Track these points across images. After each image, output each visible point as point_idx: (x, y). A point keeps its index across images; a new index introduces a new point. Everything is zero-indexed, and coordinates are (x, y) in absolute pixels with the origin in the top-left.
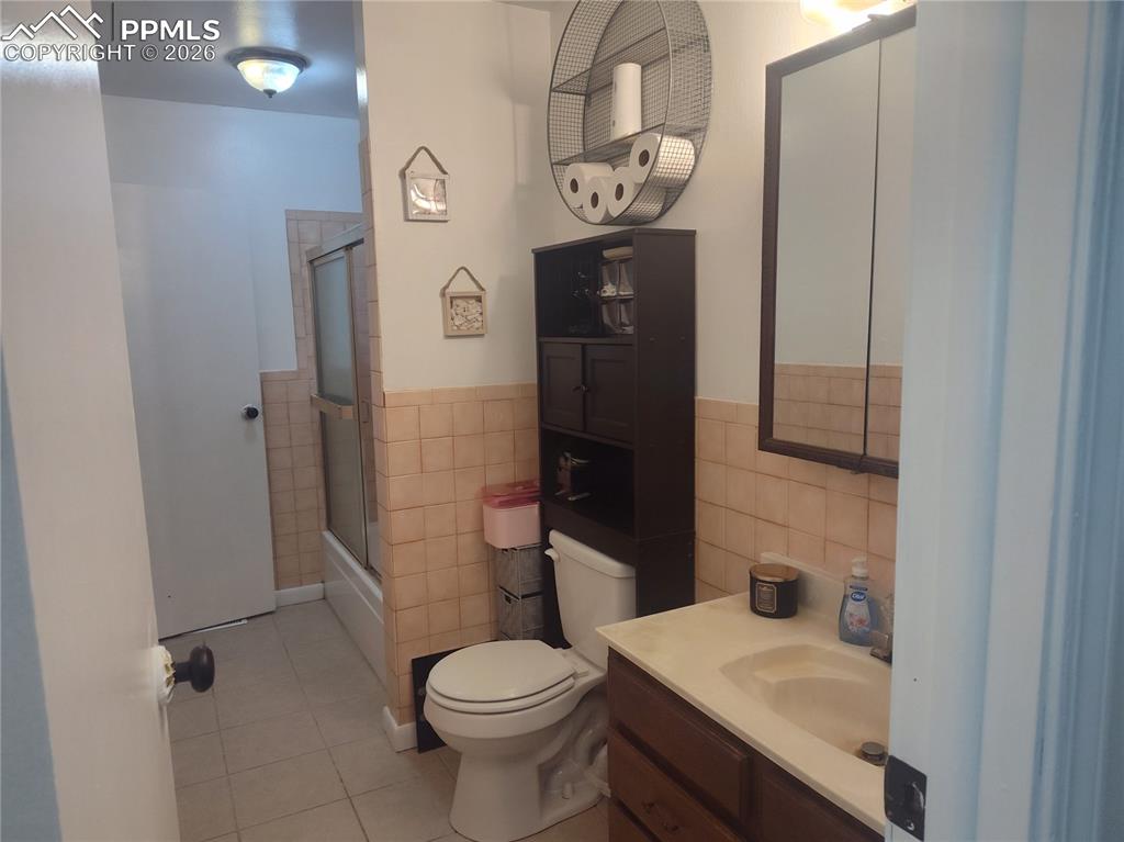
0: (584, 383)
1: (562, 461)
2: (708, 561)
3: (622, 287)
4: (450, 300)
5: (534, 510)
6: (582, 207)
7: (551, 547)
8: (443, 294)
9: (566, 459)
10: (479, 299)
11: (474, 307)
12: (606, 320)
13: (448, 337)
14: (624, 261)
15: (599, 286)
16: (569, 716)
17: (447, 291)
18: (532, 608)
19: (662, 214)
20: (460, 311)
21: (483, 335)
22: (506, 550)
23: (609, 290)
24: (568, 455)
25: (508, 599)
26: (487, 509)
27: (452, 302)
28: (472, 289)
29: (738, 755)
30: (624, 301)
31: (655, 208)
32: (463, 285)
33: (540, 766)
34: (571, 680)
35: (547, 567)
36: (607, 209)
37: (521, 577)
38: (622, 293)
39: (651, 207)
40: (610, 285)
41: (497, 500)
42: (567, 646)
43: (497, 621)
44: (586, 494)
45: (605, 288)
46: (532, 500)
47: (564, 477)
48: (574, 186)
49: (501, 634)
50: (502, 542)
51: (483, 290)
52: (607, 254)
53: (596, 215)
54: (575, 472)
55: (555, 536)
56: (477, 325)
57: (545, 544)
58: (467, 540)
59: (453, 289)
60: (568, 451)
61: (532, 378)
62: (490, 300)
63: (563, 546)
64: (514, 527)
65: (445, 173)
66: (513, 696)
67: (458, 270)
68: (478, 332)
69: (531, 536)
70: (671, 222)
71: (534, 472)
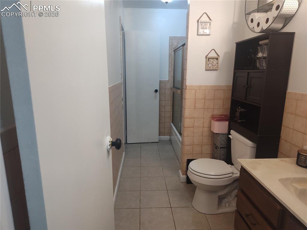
0: (247, 85)
1: (238, 110)
2: (284, 146)
3: (264, 54)
4: (208, 59)
5: (227, 123)
6: (254, 28)
7: (231, 135)
8: (206, 57)
9: (239, 109)
10: (217, 59)
11: (215, 61)
12: (258, 65)
13: (206, 70)
14: (266, 44)
15: (257, 53)
16: (229, 184)
17: (208, 56)
18: (223, 151)
19: (283, 28)
20: (211, 62)
21: (217, 70)
22: (217, 133)
23: (260, 55)
24: (239, 108)
25: (216, 148)
26: (212, 121)
27: (208, 60)
28: (216, 56)
29: (279, 207)
30: (264, 58)
31: (280, 26)
32: (213, 55)
33: (219, 196)
34: (231, 174)
35: (229, 140)
36: (262, 28)
37: (220, 142)
38: (264, 56)
40: (260, 53)
41: (216, 119)
42: (232, 164)
43: (212, 154)
44: (245, 120)
45: (259, 54)
46: (227, 120)
47: (238, 114)
48: (252, 21)
49: (213, 157)
50: (216, 131)
51: (219, 56)
52: (261, 43)
53: (258, 30)
54: (241, 113)
55: (232, 132)
56: (215, 67)
57: (229, 133)
58: (206, 129)
59: (210, 56)
60: (239, 106)
61: (231, 84)
62: (220, 59)
63: (234, 135)
64: (220, 127)
65: (211, 20)
66: (213, 174)
67: (213, 49)
68: (216, 69)
69: (225, 131)
70: (287, 29)
71: (228, 113)
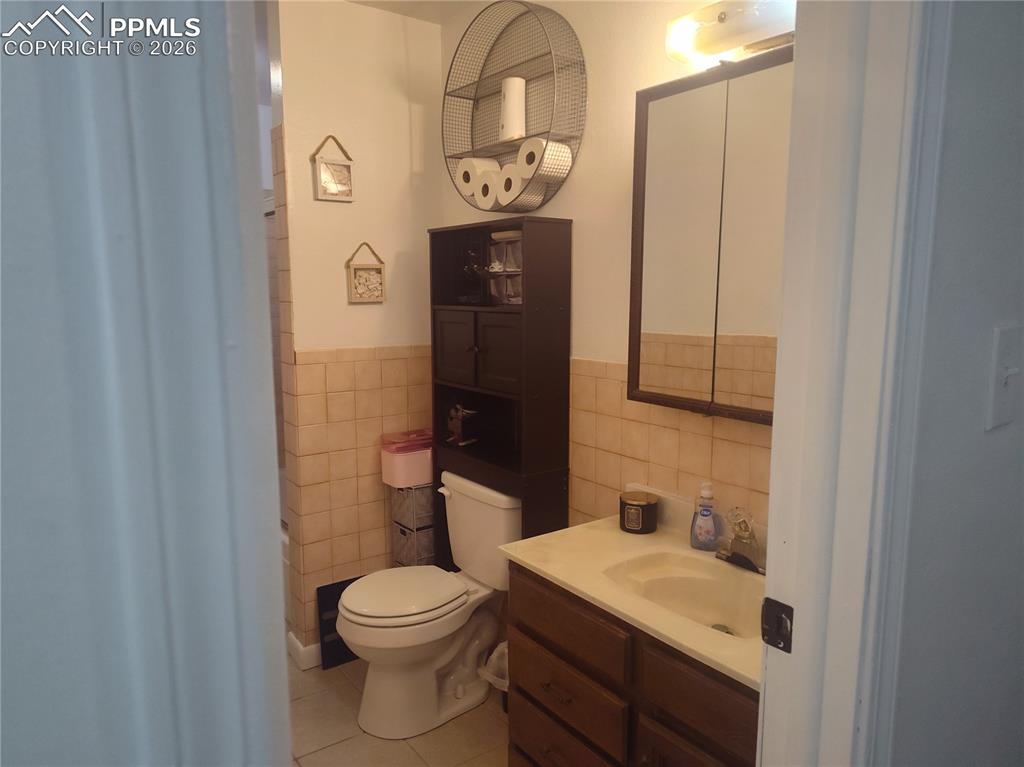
0: (476, 344)
1: (453, 412)
2: (580, 493)
3: (508, 265)
4: (353, 271)
5: (426, 455)
6: (473, 195)
7: (443, 485)
8: (348, 266)
9: (457, 410)
10: (379, 271)
11: (374, 278)
12: (493, 291)
13: (351, 303)
14: (510, 242)
15: (487, 262)
16: (461, 629)
17: (351, 263)
18: (425, 539)
19: (543, 204)
20: (362, 281)
21: (381, 303)
22: (401, 489)
23: (497, 267)
24: (458, 406)
25: (403, 533)
26: (385, 455)
27: (355, 273)
28: (373, 262)
29: (622, 634)
30: (510, 276)
31: (537, 199)
32: (365, 259)
33: (438, 671)
34: (465, 596)
35: (439, 504)
36: (497, 199)
37: (415, 513)
38: (508, 270)
39: (535, 199)
40: (497, 263)
41: (394, 447)
42: (456, 569)
43: (392, 552)
44: (474, 440)
45: (493, 265)
46: (425, 446)
47: (455, 425)
48: (467, 177)
49: (396, 561)
50: (400, 482)
51: (382, 263)
52: (495, 236)
53: (487, 203)
54: (465, 421)
55: (446, 477)
56: (376, 293)
57: (437, 482)
58: (367, 483)
59: (356, 262)
60: (459, 403)
61: (426, 340)
62: (388, 271)
63: (454, 484)
64: (410, 469)
65: (350, 159)
66: (415, 611)
67: (362, 245)
68: (379, 300)
69: (424, 477)
70: (550, 212)
71: (426, 422)
